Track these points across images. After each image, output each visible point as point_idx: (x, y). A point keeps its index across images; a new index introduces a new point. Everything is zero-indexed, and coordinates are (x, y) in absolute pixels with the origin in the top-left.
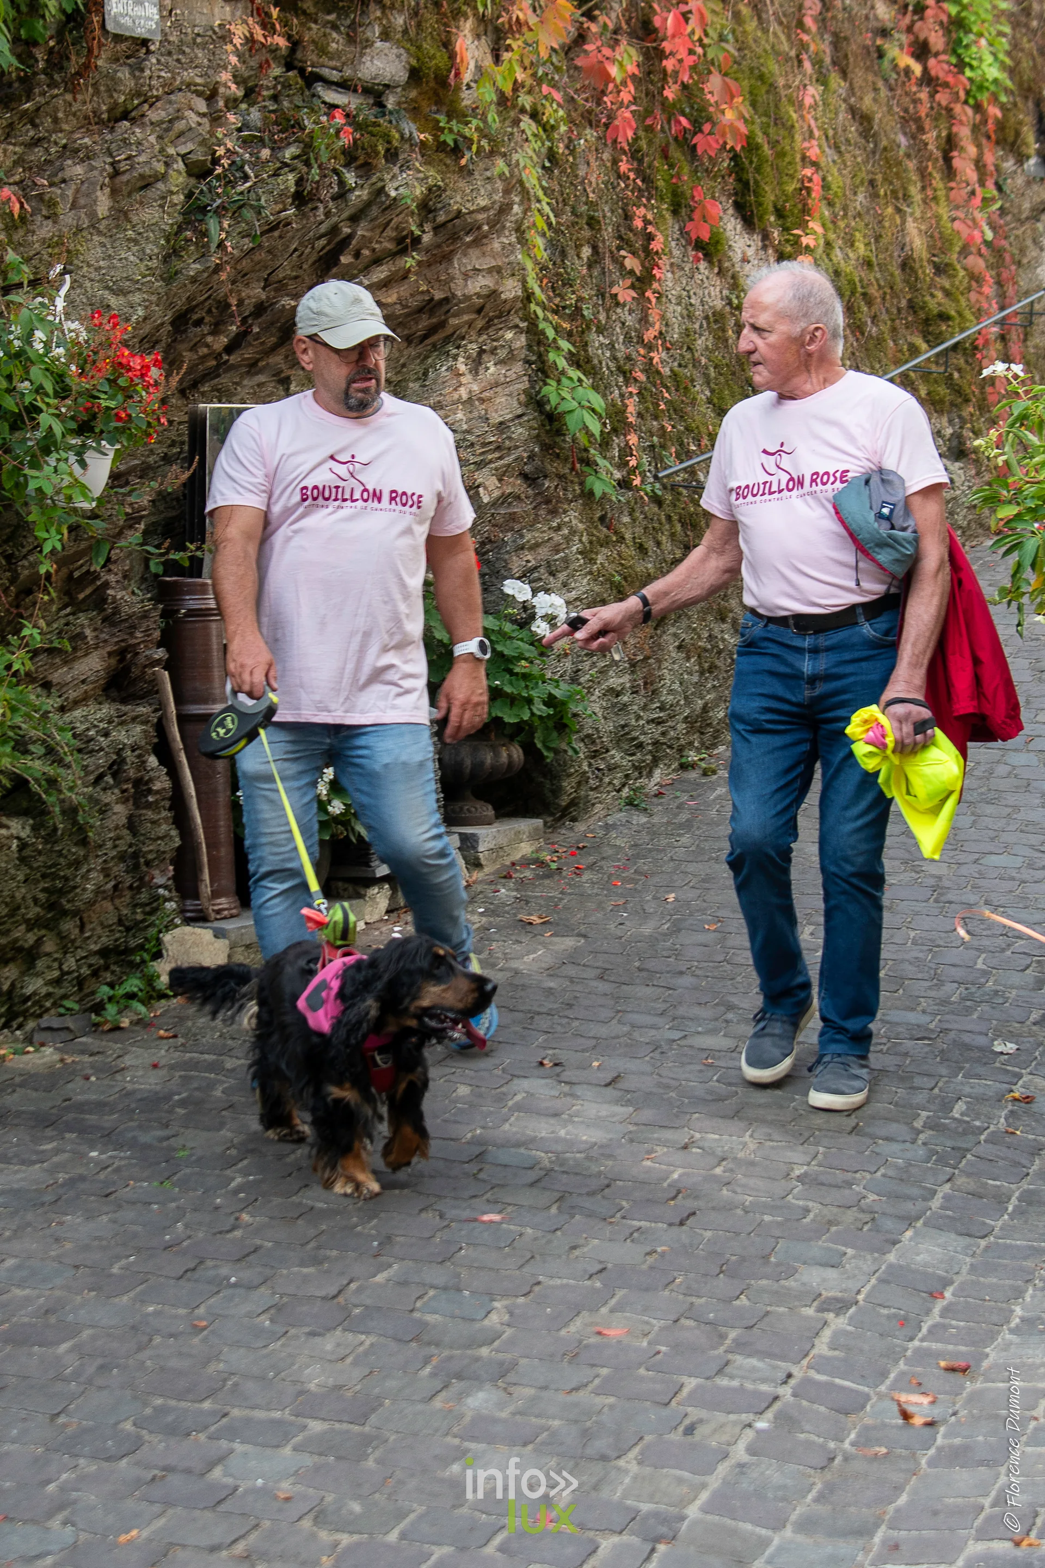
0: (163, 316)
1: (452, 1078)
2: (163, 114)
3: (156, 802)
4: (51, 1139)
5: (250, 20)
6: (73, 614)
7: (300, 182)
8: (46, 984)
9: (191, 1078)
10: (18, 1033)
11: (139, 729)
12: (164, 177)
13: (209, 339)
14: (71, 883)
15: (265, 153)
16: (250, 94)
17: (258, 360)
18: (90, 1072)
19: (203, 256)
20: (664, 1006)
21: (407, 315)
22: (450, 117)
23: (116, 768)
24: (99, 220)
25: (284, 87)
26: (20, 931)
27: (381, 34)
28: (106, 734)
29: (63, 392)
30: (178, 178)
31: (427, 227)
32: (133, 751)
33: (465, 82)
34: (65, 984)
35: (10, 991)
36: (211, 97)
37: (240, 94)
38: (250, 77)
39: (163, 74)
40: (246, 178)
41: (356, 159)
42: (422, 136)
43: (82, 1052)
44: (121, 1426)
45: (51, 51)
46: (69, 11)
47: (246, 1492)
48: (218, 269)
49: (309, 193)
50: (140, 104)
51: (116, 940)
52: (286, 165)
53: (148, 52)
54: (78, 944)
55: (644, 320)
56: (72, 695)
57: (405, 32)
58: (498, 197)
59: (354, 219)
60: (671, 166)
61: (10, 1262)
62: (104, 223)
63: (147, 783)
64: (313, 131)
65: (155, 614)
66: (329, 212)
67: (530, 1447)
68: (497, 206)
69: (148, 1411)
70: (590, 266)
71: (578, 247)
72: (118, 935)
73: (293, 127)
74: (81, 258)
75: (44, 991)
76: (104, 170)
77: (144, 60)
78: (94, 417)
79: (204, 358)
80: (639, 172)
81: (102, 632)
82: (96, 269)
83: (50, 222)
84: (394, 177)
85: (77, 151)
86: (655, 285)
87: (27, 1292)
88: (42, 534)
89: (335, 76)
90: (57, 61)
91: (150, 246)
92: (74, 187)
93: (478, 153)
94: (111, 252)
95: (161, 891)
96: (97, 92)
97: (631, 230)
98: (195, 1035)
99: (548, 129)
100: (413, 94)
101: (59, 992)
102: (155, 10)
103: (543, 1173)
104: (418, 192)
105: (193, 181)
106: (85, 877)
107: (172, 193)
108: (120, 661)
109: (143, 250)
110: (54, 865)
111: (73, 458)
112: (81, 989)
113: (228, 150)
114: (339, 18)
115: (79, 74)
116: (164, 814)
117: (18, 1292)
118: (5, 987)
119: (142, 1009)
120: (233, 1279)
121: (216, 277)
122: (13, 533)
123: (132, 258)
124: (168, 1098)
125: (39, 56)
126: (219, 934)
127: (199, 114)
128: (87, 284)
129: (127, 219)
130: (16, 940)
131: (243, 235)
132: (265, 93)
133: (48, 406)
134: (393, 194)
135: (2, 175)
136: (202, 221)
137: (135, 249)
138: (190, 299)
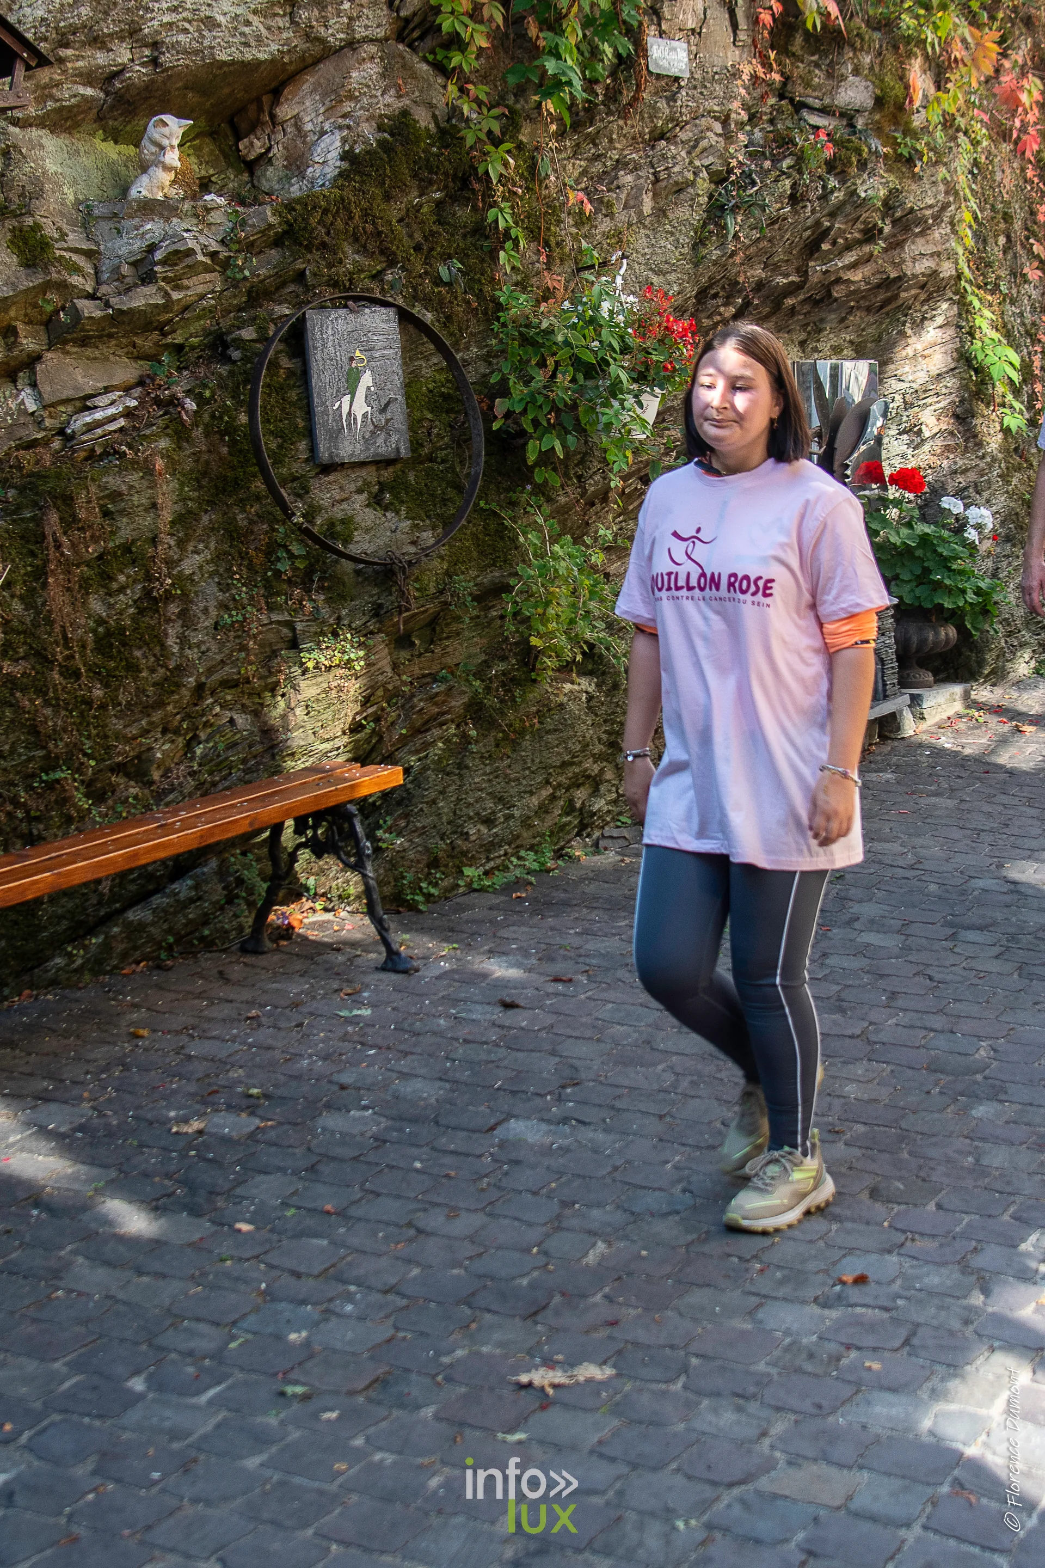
0: (691, 291)
2: (691, 134)
5: (754, 61)
6: (625, 521)
7: (794, 186)
8: (607, 804)
10: (588, 840)
12: (693, 184)
13: (722, 309)
15: (767, 164)
16: (753, 118)
19: (723, 244)
21: (869, 290)
22: (905, 134)
24: (645, 218)
25: (777, 110)
26: (588, 764)
27: (853, 70)
29: (625, 349)
30: (704, 184)
31: (888, 221)
33: (916, 107)
35: (581, 809)
36: (725, 122)
37: (746, 118)
38: (754, 105)
39: (690, 104)
40: (753, 183)
41: (835, 168)
42: (885, 150)
45: (607, 88)
46: (624, 55)
48: (733, 254)
49: (802, 194)
50: (674, 127)
52: (784, 173)
53: (680, 87)
57: (871, 68)
58: (941, 197)
59: (832, 215)
62: (649, 219)
64: (803, 147)
66: (815, 209)
68: (940, 205)
70: (1005, 253)
71: (996, 236)
73: (788, 143)
74: (632, 247)
75: (605, 809)
76: (648, 178)
77: (677, 93)
78: (647, 369)
80: (1041, 177)
82: (643, 255)
83: (608, 219)
84: (864, 182)
85: (627, 164)
88: (611, 457)
89: (817, 104)
90: (612, 95)
91: (683, 237)
92: (626, 192)
93: (927, 162)
94: (653, 241)
96: (642, 119)
97: (1034, 224)
99: (976, 143)
100: (877, 117)
101: (615, 809)
102: (685, 54)
104: (882, 194)
105: (713, 186)
107: (699, 195)
109: (678, 240)
110: (613, 713)
111: (633, 400)
113: (739, 162)
114: (820, 58)
115: (630, 104)
117: (618, 1028)
118: (578, 805)
121: (731, 260)
122: (582, 458)
123: (669, 246)
125: (599, 91)
127: (716, 134)
128: (636, 266)
129: (666, 216)
130: (586, 770)
131: (752, 228)
132: (764, 118)
133: (615, 360)
134: (863, 195)
135: (572, 183)
136: (720, 217)
137: (671, 239)
138: (711, 278)
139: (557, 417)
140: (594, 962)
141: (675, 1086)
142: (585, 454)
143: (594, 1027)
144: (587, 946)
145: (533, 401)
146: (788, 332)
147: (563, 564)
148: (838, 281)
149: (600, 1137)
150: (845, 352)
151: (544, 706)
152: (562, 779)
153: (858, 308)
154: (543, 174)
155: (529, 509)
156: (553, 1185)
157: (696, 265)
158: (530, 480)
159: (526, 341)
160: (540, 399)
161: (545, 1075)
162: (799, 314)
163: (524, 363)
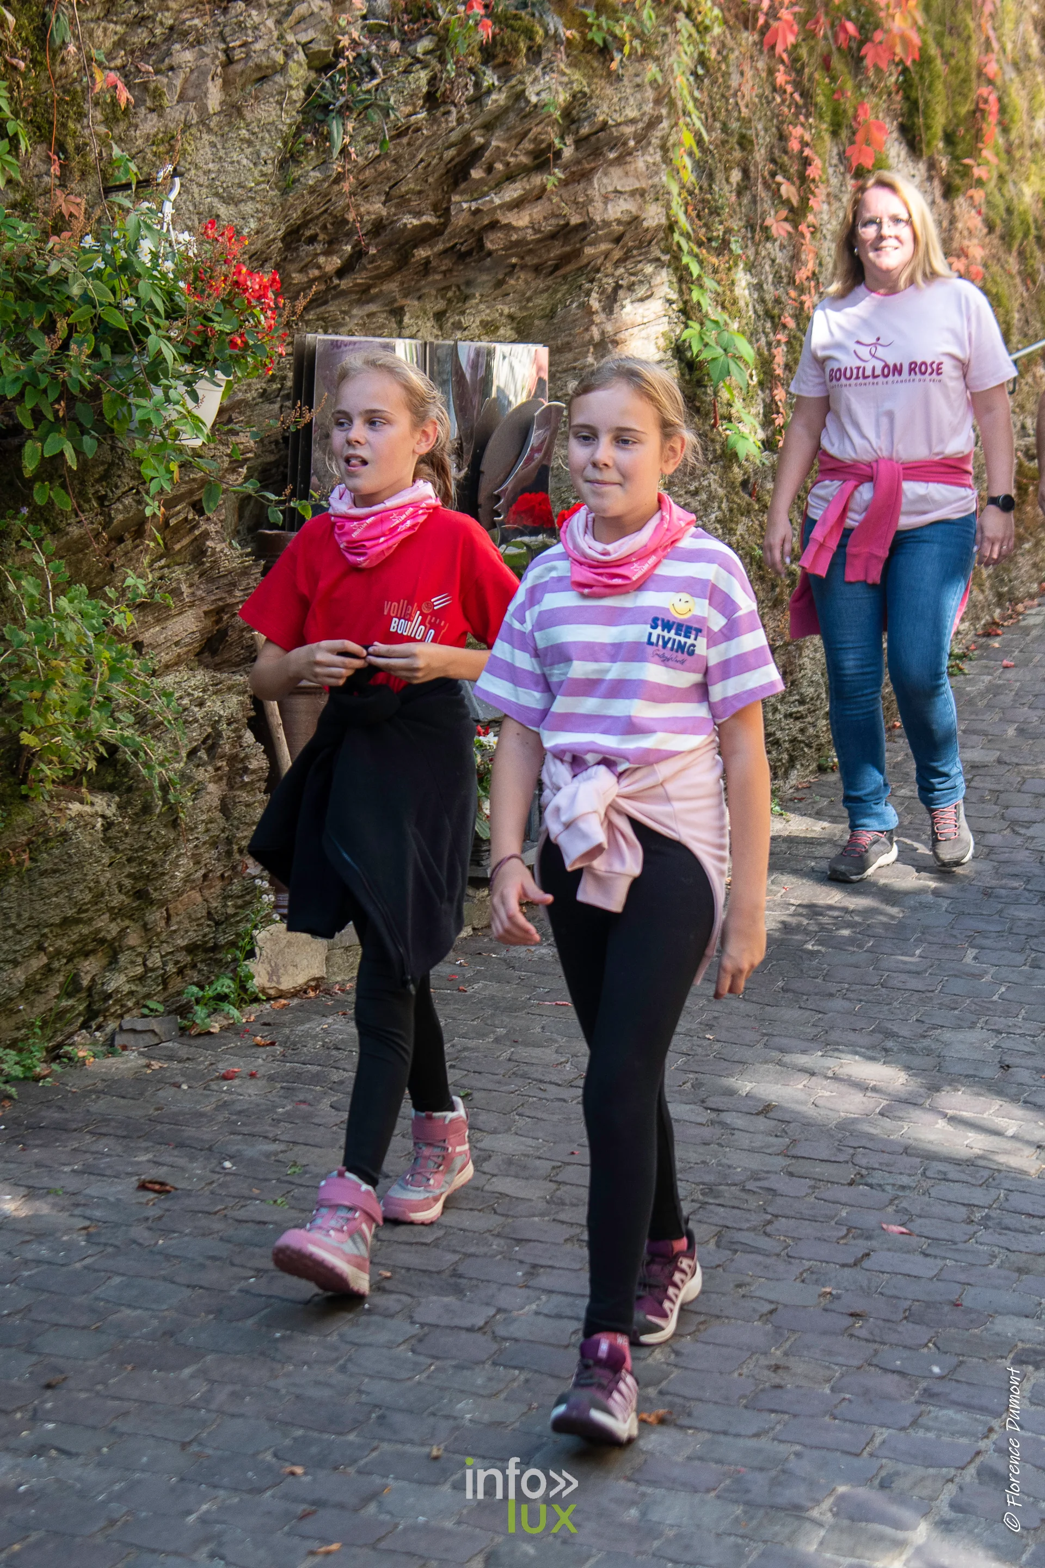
0: (276, 230)
3: (252, 782)
4: (147, 1150)
6: (168, 566)
7: (432, 81)
8: (128, 982)
9: (293, 1089)
10: (98, 1034)
11: (234, 700)
12: (283, 69)
13: (322, 260)
14: (160, 870)
15: (394, 46)
17: (369, 287)
18: (179, 1079)
19: (324, 162)
20: (815, 1031)
21: (539, 241)
22: (598, 11)
23: (211, 743)
24: (210, 117)
26: (102, 922)
28: (201, 704)
29: (173, 312)
30: (298, 71)
31: (569, 140)
32: (229, 724)
34: (149, 981)
35: (90, 989)
40: (373, 73)
41: (494, 57)
42: (568, 33)
43: (170, 1058)
44: (260, 1457)
47: (405, 1530)
48: (339, 178)
49: (443, 94)
51: (205, 936)
52: (418, 61)
54: (163, 937)
55: (795, 258)
56: (165, 657)
58: (648, 108)
59: (488, 127)
60: (833, 79)
61: (117, 1280)
62: (215, 119)
63: (242, 760)
64: (448, 22)
65: (257, 571)
66: (462, 117)
67: (713, 1494)
68: (646, 119)
69: (288, 1442)
70: (739, 194)
71: (727, 170)
72: (207, 930)
73: (425, 16)
74: (189, 159)
75: (126, 989)
76: (216, 56)
78: (206, 343)
79: (313, 281)
80: (797, 85)
81: (199, 588)
82: (205, 173)
83: (154, 116)
84: (536, 80)
85: (186, 34)
86: (810, 218)
87: (139, 1312)
88: (147, 472)
91: (265, 148)
92: (182, 76)
93: (630, 55)
94: (221, 153)
95: (258, 882)
97: (786, 153)
98: (294, 1043)
99: (703, 29)
101: (143, 990)
103: (697, 1205)
104: (561, 99)
105: (313, 75)
106: (175, 864)
107: (291, 87)
108: (218, 622)
109: (258, 154)
110: (142, 848)
111: (182, 389)
112: (165, 989)
113: (353, 41)
116: (261, 796)
117: (128, 1312)
118: (85, 983)
119: (235, 1012)
120: (367, 1305)
121: (336, 188)
122: (107, 471)
123: (245, 162)
124: (272, 1109)
128: (195, 189)
129: (241, 115)
130: (99, 930)
131: (369, 140)
133: (158, 327)
134: (534, 99)
135: (102, 58)
136: (322, 122)
137: (248, 151)
138: (305, 213)
139: (69, 408)
140: (98, 1214)
141: (207, 1399)
142: (112, 464)
143: (93, 1310)
144: (88, 1191)
145: (33, 382)
146: (419, 298)
147: (72, 626)
148: (494, 225)
149: (92, 1474)
150: (502, 331)
151: (38, 834)
152: (62, 943)
153: (523, 267)
154: (58, 42)
155: (24, 543)
156: (16, 1547)
157: (284, 192)
158: (27, 500)
159: (25, 292)
160: (44, 381)
161: (15, 1381)
162: (435, 271)
163: (22, 324)
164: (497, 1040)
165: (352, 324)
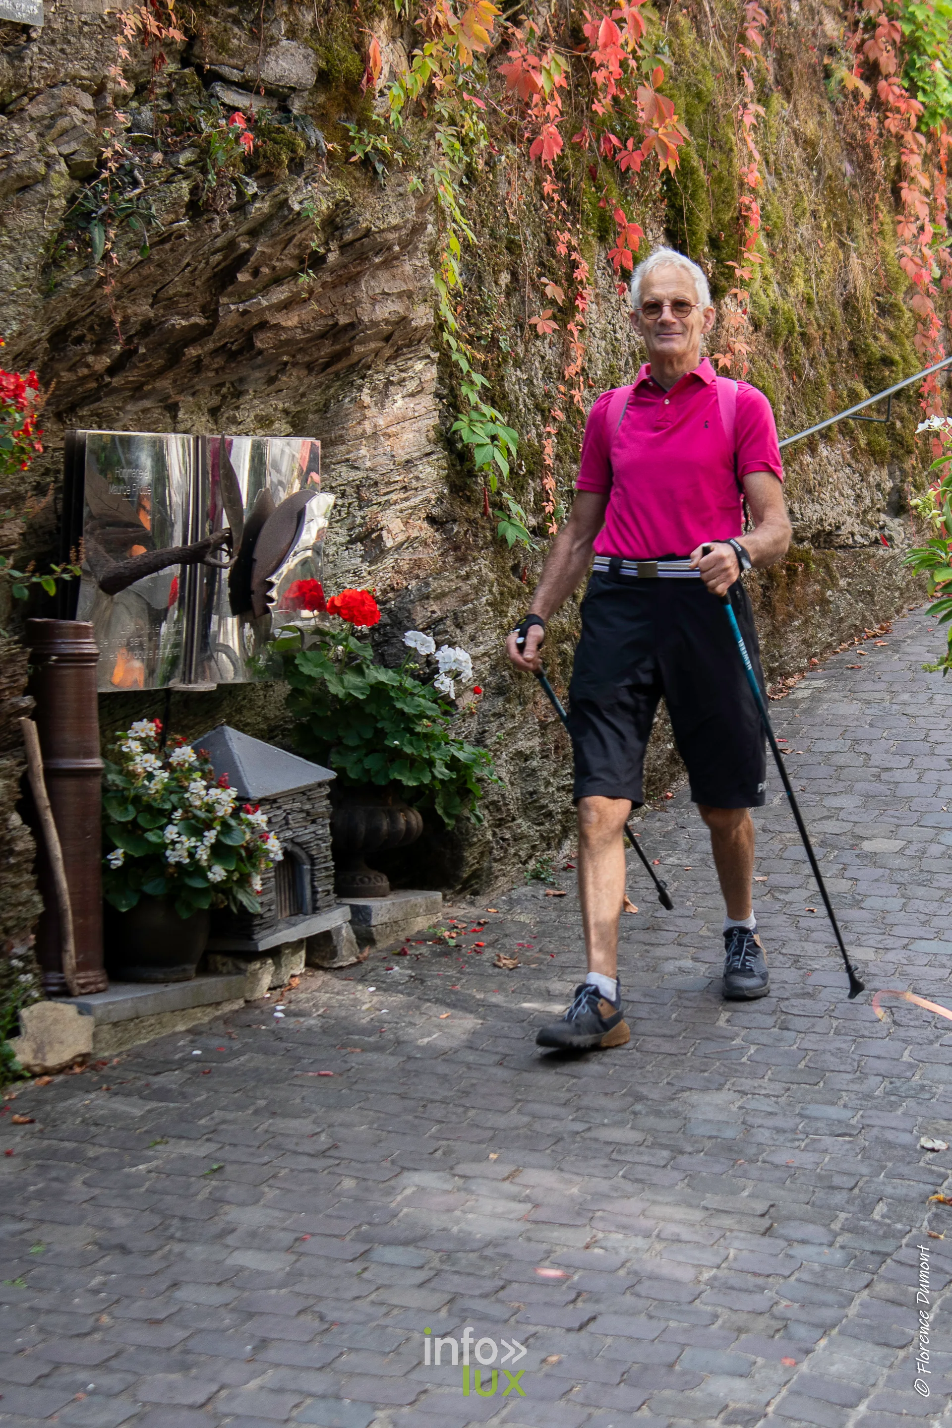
0: (40, 331)
1: (338, 1170)
2: (44, 109)
3: (18, 863)
5: (143, 10)
7: (194, 191)
9: (48, 1166)
12: (44, 180)
13: (90, 359)
15: (157, 157)
16: (142, 91)
17: (143, 384)
19: (86, 267)
20: (568, 1095)
21: (308, 340)
22: (360, 126)
25: (179, 84)
27: (287, 31)
30: (60, 181)
31: (333, 246)
33: (378, 88)
36: (98, 93)
37: (130, 90)
38: (141, 72)
39: (45, 65)
40: (135, 183)
41: (257, 168)
42: (330, 146)
48: (102, 282)
49: (206, 203)
50: (20, 97)
52: (180, 171)
53: (30, 40)
55: (565, 354)
57: (314, 30)
58: (411, 215)
59: (253, 233)
60: (599, 188)
63: (9, 842)
64: (210, 136)
65: (24, 658)
66: (227, 224)
68: (409, 226)
70: (508, 295)
71: (496, 273)
73: (188, 129)
77: (25, 48)
79: (83, 380)
80: (565, 192)
84: (298, 189)
86: (579, 317)
89: (235, 75)
91: (27, 254)
95: (15, 963)
97: (554, 256)
98: (54, 1120)
99: (466, 143)
100: (321, 99)
103: (433, 1273)
104: (324, 207)
105: (76, 184)
107: (53, 197)
109: (20, 259)
113: (116, 152)
114: (241, 11)
116: (27, 877)
120: (91, 1386)
121: (99, 291)
123: (7, 267)
124: (23, 1187)
126: (84, 1010)
127: (85, 111)
129: (2, 223)
131: (131, 246)
132: (158, 91)
134: (297, 207)
136: (85, 229)
137: (10, 256)
138: (70, 314)
146: (193, 394)
148: (263, 325)
150: (277, 425)
153: (295, 364)
157: (47, 294)
162: (208, 368)
164: (256, 1112)
165: (125, 418)
